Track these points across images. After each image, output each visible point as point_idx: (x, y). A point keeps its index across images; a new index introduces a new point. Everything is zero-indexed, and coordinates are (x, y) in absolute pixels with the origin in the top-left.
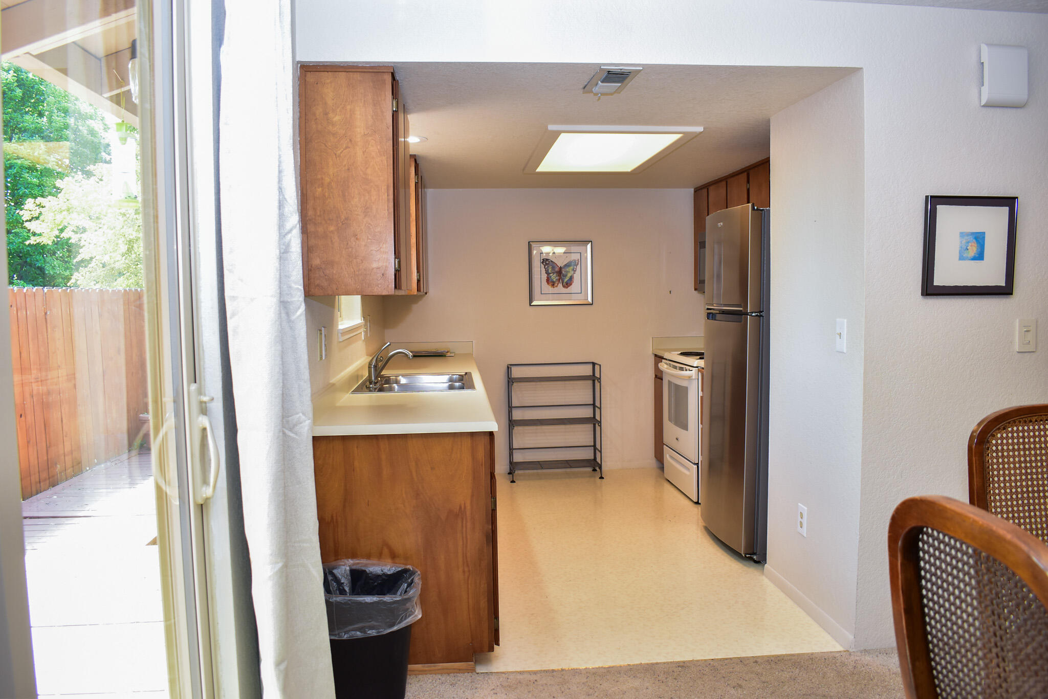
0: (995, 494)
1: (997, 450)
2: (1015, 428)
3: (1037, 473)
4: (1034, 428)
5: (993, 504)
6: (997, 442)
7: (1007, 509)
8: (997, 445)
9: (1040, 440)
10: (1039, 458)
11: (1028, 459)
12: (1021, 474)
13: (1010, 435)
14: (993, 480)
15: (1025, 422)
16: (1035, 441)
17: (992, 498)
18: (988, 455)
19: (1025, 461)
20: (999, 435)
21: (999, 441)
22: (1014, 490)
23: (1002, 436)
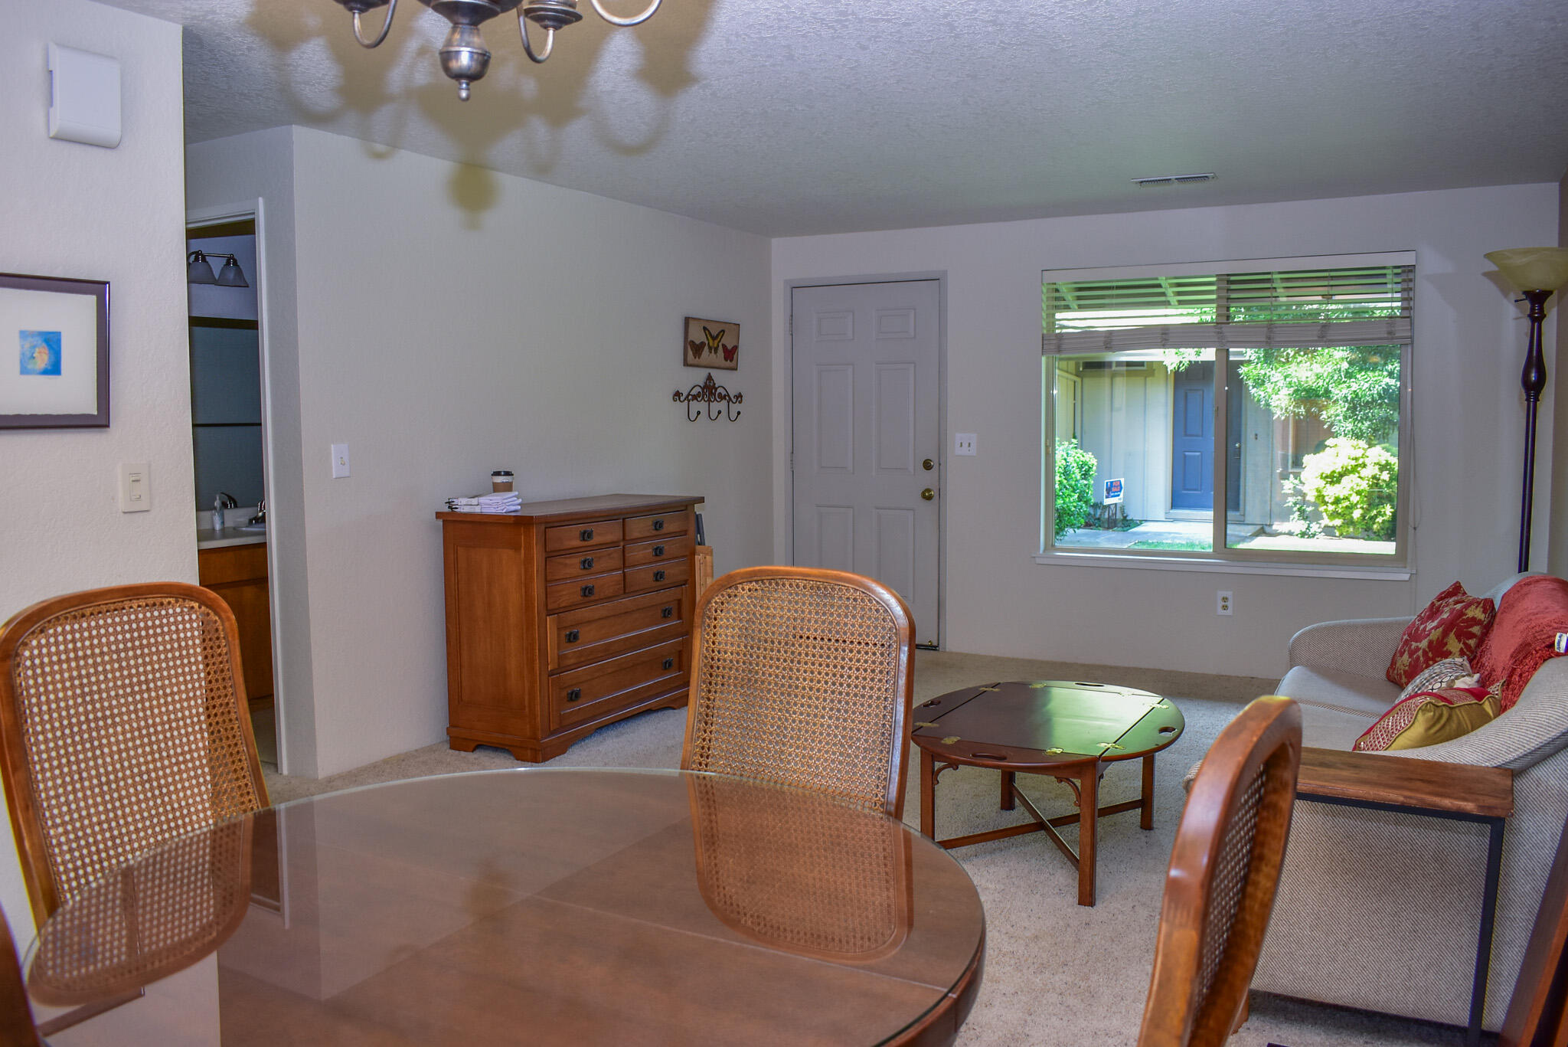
0: (36, 734)
1: (33, 665)
2: (59, 629)
3: (100, 691)
4: (89, 624)
5: (34, 749)
6: (32, 653)
7: (58, 753)
8: (32, 658)
9: (100, 641)
10: (100, 669)
11: (84, 672)
12: (74, 697)
13: (52, 640)
14: (31, 711)
15: (75, 617)
16: (92, 645)
17: (33, 740)
18: (19, 675)
19: (80, 676)
20: (34, 643)
21: (36, 652)
22: (65, 722)
23: (39, 642)
